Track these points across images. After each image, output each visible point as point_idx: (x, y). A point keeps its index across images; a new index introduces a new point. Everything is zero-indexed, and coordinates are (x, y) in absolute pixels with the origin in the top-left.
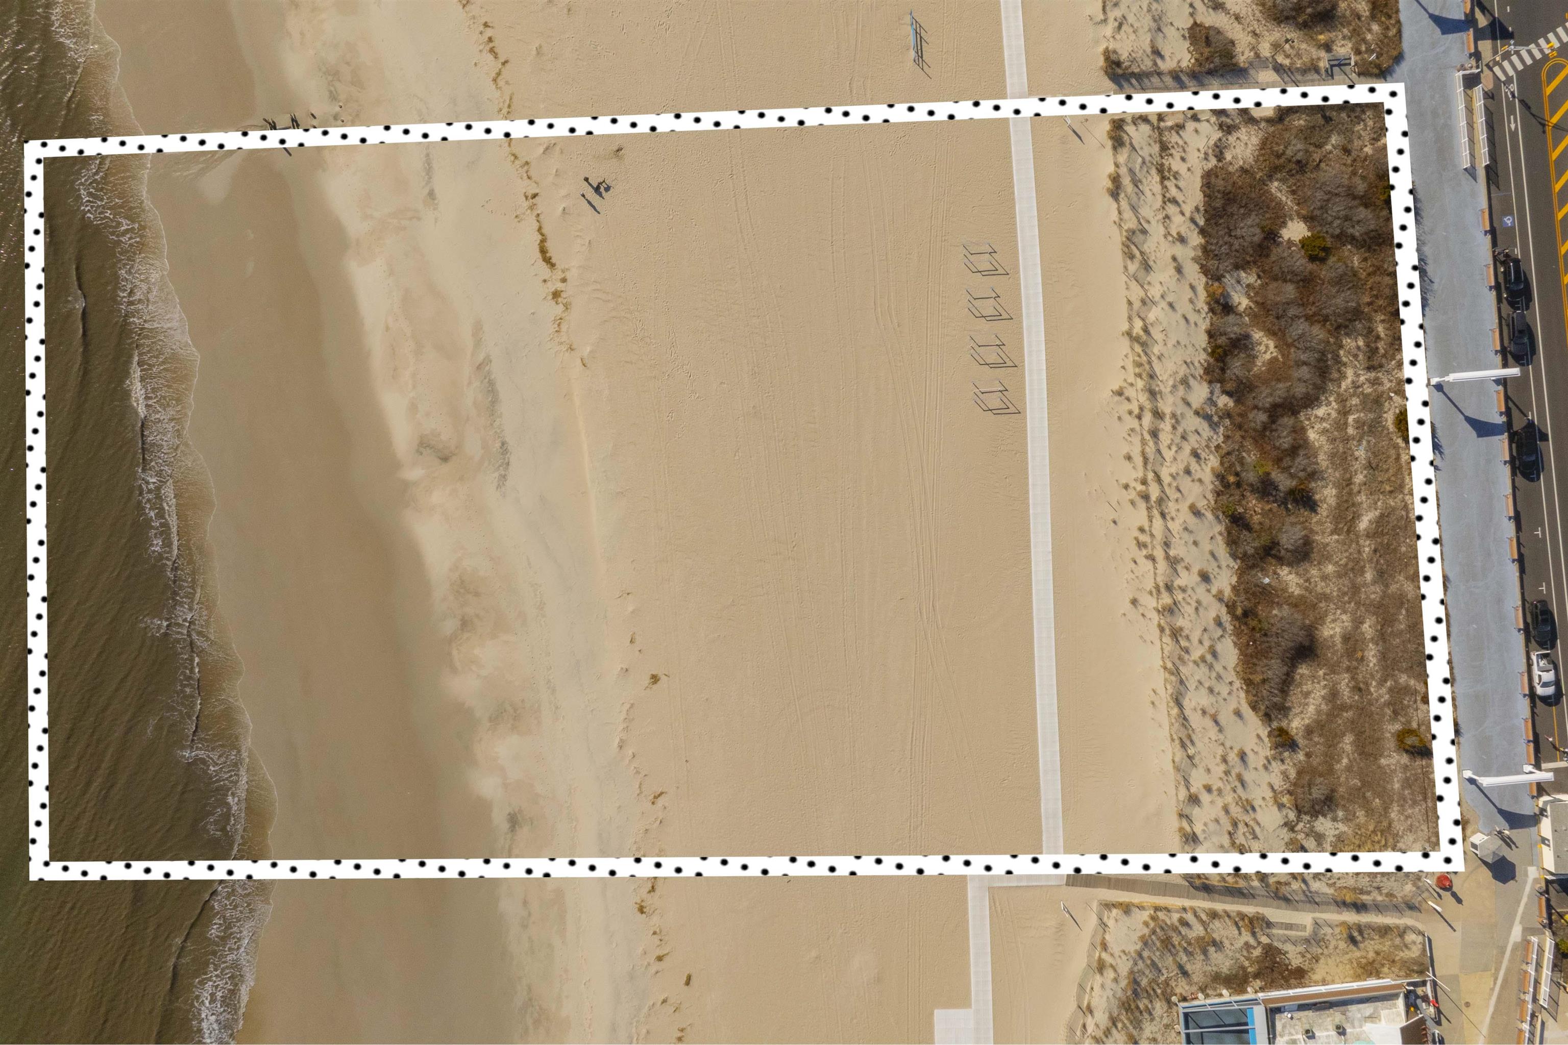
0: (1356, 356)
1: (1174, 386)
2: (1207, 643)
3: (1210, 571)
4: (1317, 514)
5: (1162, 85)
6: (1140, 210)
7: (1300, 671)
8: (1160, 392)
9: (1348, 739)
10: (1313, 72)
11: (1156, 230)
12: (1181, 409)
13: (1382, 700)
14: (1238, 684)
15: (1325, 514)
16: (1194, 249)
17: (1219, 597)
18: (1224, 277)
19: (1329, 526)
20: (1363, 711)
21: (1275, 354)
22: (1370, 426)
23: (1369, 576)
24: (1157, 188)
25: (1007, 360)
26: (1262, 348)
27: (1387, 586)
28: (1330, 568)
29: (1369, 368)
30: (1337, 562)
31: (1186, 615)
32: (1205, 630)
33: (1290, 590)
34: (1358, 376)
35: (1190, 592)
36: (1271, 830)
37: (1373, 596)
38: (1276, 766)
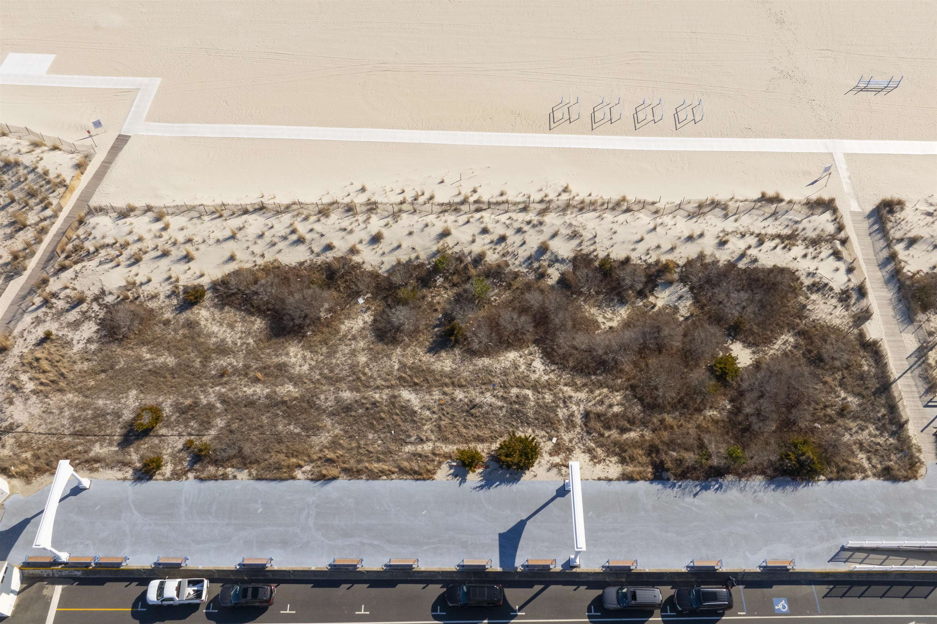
0: (601, 402)
1: (570, 225)
2: (308, 237)
3: (380, 246)
4: (426, 353)
6: (747, 215)
7: (259, 320)
9: (171, 361)
10: (926, 386)
12: (548, 231)
13: (202, 397)
14: (260, 261)
15: (424, 359)
16: (713, 255)
17: (353, 251)
18: (685, 286)
19: (410, 361)
20: (197, 376)
21: (603, 327)
22: (518, 411)
23: (347, 395)
24: (772, 231)
25: (597, 124)
26: (609, 315)
27: (332, 414)
28: (362, 359)
29: (587, 415)
30: (368, 365)
31: (340, 221)
32: (322, 235)
33: (346, 322)
34: (578, 404)
35: (363, 226)
36: (102, 278)
37: (322, 397)
38: (167, 288)
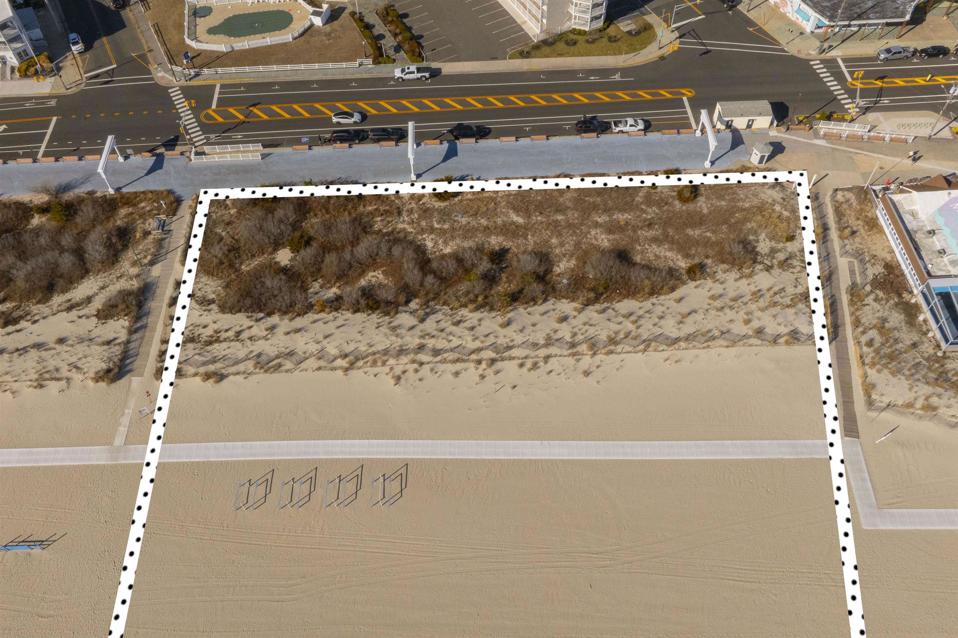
0: (389, 222)
1: (397, 336)
2: (620, 319)
3: (557, 315)
4: (510, 248)
5: (139, 341)
6: (240, 358)
7: (638, 261)
8: (401, 346)
9: (690, 232)
10: (163, 242)
11: (259, 346)
12: (417, 332)
13: (657, 211)
14: (654, 300)
15: (511, 243)
16: (282, 320)
17: (580, 311)
18: (311, 302)
19: (521, 241)
20: (666, 223)
21: (380, 272)
22: (444, 215)
23: (560, 217)
24: (224, 345)
26: (374, 280)
27: (568, 208)
28: (554, 241)
29: (400, 213)
30: (550, 236)
31: (597, 333)
32: (609, 320)
33: (572, 266)
34: (404, 221)
35: (576, 330)
36: (775, 280)
37: (576, 215)
38: (720, 275)
